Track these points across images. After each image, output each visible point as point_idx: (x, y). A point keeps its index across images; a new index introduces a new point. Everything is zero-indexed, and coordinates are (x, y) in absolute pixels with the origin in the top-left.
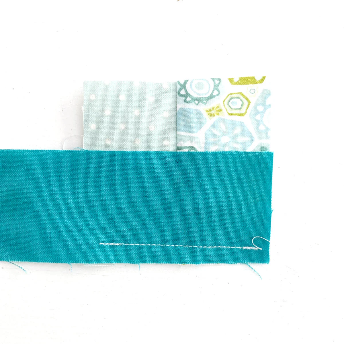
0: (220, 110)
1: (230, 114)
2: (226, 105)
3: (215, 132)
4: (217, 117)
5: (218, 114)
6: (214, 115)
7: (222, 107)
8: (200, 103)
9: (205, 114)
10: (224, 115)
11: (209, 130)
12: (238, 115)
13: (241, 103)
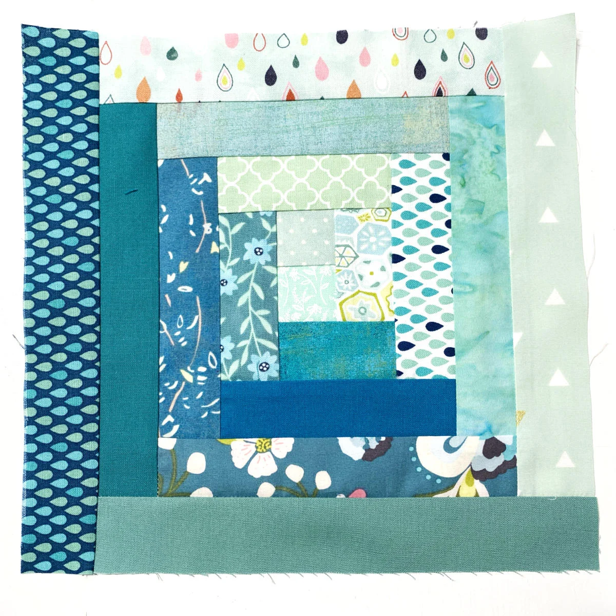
0: (369, 217)
1: (377, 220)
2: (374, 214)
3: (365, 233)
4: (366, 222)
5: (367, 220)
6: (364, 221)
7: (370, 214)
8: (353, 212)
9: (358, 220)
10: (372, 220)
11: (360, 232)
12: (381, 220)
13: (385, 212)
